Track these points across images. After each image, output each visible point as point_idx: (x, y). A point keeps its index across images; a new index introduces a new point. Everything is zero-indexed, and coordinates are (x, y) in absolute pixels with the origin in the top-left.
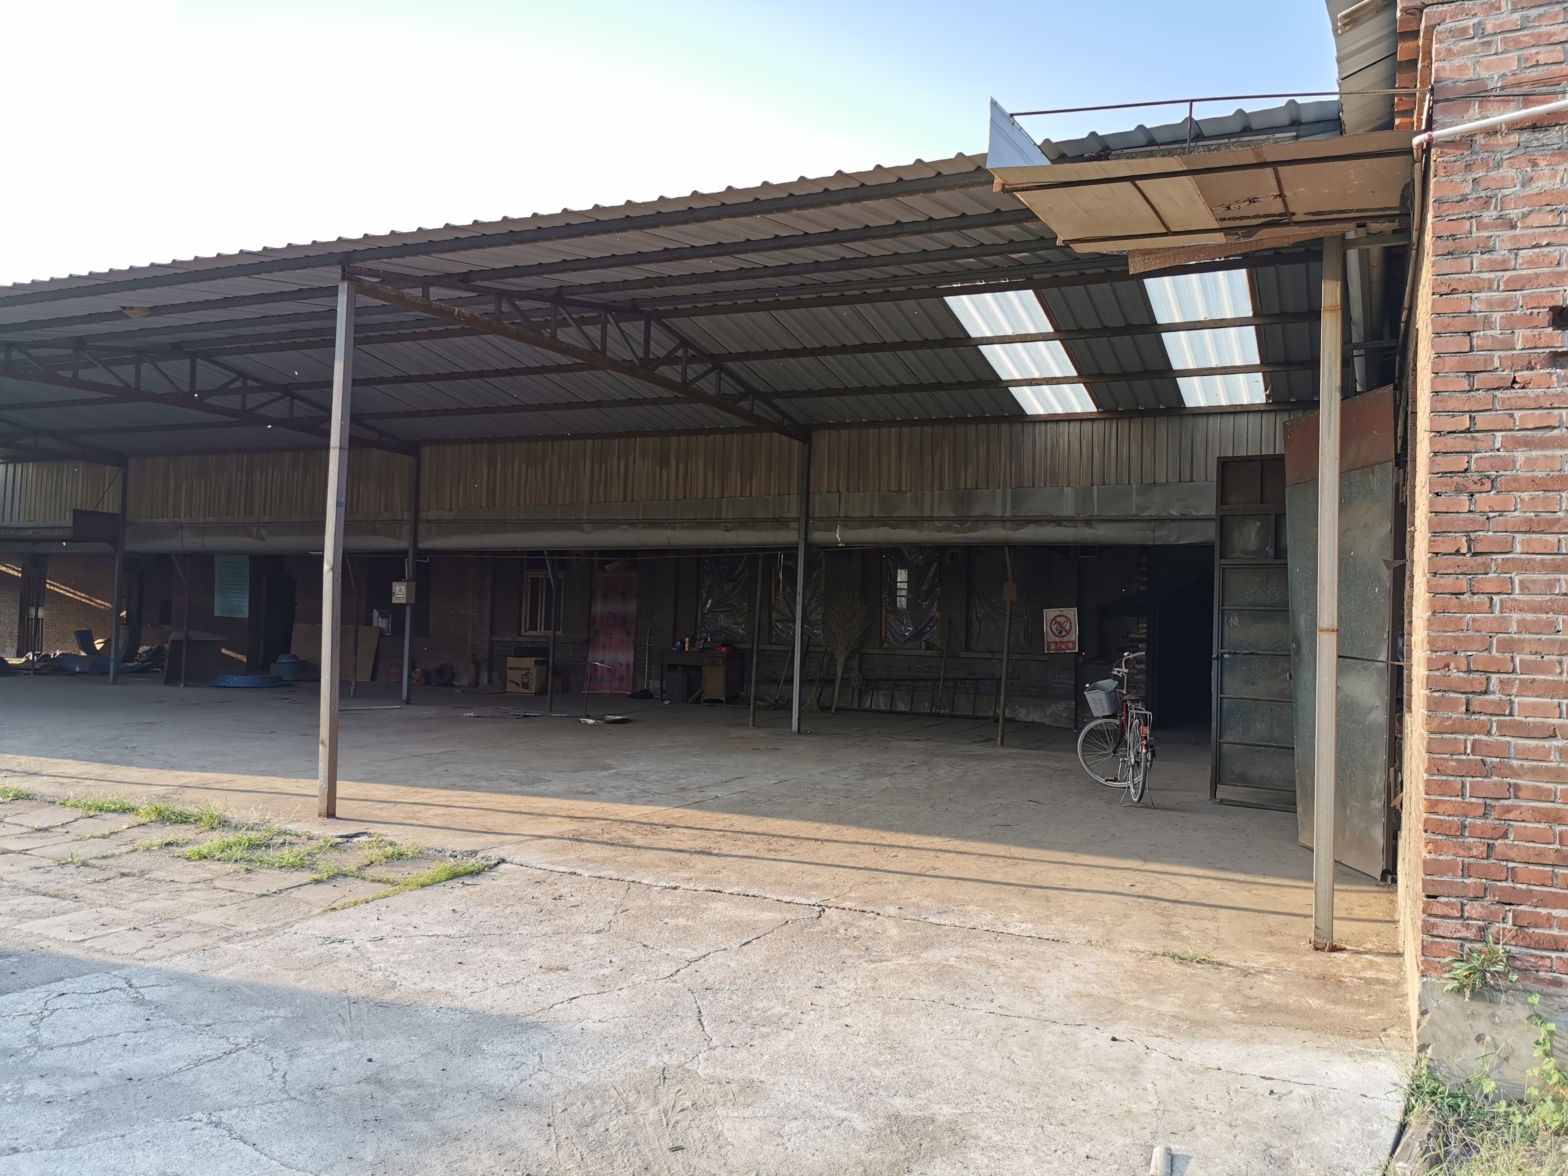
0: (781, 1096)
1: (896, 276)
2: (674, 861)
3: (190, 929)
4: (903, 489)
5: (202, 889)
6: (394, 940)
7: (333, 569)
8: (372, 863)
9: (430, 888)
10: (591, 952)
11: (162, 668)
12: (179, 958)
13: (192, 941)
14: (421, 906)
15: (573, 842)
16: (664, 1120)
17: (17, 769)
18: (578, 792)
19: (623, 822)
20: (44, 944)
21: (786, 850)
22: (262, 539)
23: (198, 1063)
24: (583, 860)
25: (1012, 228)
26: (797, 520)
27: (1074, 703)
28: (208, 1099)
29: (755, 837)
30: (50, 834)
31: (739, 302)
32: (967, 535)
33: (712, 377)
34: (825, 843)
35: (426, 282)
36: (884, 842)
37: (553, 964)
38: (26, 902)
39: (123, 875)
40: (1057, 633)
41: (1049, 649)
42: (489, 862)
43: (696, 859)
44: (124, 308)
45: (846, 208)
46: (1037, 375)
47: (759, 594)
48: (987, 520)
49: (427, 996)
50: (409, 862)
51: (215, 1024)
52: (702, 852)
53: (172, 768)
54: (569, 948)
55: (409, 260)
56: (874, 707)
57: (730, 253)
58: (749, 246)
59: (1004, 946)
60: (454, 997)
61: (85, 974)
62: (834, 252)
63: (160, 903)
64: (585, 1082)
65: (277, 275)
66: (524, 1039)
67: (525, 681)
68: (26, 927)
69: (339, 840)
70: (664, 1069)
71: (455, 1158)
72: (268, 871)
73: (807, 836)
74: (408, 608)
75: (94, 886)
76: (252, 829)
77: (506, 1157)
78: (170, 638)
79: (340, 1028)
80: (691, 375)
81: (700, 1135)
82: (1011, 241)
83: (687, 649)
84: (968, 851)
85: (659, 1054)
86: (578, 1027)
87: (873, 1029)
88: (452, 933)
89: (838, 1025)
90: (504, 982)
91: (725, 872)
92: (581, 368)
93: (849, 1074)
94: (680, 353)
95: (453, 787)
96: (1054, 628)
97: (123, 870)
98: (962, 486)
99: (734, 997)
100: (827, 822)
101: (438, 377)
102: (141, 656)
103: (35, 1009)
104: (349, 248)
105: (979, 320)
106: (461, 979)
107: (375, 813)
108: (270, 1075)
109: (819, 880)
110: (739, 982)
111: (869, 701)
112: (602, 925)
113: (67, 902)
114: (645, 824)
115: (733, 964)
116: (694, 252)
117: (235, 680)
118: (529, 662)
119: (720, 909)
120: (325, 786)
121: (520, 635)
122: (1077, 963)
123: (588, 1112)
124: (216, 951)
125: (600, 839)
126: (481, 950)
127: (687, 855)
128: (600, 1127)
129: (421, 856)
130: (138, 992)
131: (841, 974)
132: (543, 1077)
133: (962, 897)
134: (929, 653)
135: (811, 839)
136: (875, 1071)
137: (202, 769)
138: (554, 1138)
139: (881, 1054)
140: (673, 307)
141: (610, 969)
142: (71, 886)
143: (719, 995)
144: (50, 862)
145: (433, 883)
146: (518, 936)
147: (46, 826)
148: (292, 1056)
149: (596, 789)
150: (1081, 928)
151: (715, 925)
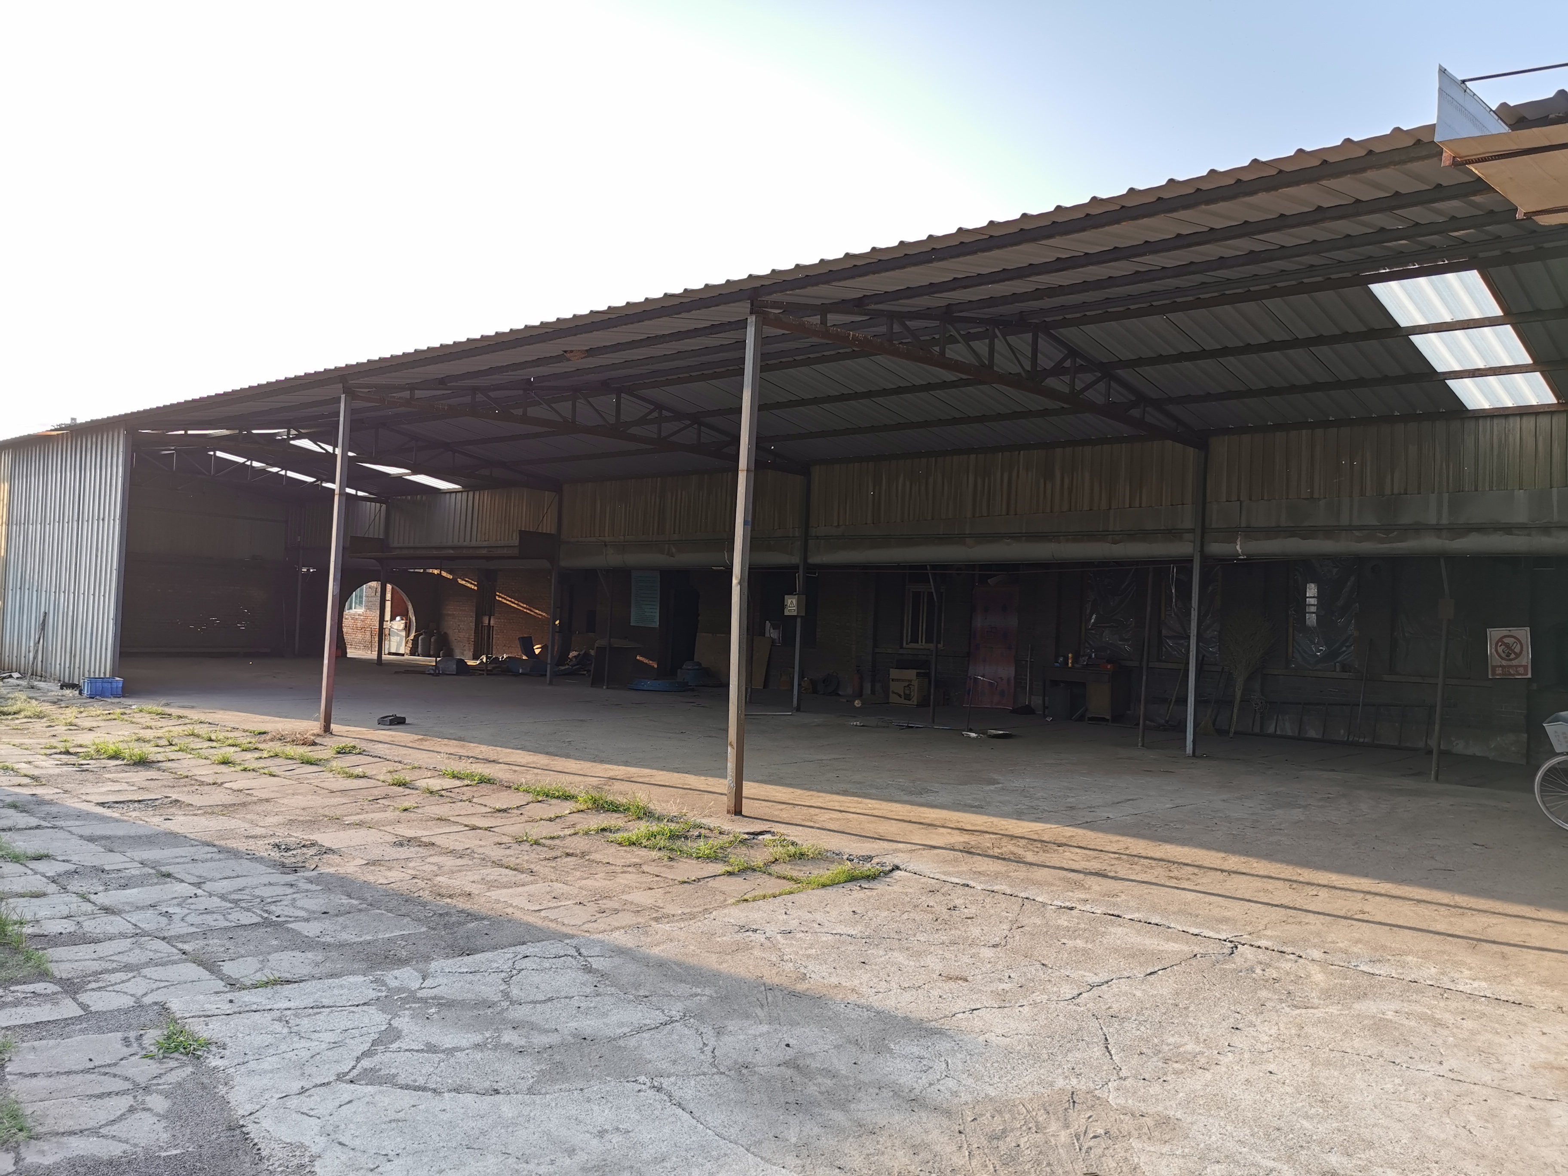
0: (1201, 1137)
1: (1312, 266)
2: (1068, 881)
3: (625, 907)
4: (1316, 495)
5: (633, 873)
6: (802, 935)
7: (740, 583)
8: (776, 860)
9: (830, 888)
10: (989, 966)
11: (589, 671)
12: (618, 933)
13: (626, 919)
14: (823, 905)
15: (964, 854)
16: (1076, 1144)
17: (480, 757)
18: (965, 805)
19: (1012, 837)
20: (509, 910)
21: (1189, 879)
22: (672, 556)
23: (640, 1030)
24: (975, 872)
25: (1455, 203)
26: (1192, 531)
27: (1525, 735)
28: (650, 1065)
29: (1153, 863)
30: (509, 815)
31: (1132, 307)
32: (1395, 545)
33: (1101, 385)
34: (1233, 876)
35: (824, 309)
36: (1301, 879)
37: (953, 973)
38: (494, 873)
39: (568, 855)
40: (1503, 655)
41: (1494, 673)
42: (884, 868)
43: (1091, 881)
44: (565, 352)
45: (1261, 198)
46: (1481, 365)
47: (1149, 609)
48: (1418, 529)
49: (835, 991)
50: (810, 863)
51: (651, 996)
52: (1097, 874)
53: (602, 762)
54: (966, 959)
55: (811, 291)
56: (1278, 733)
57: (1127, 258)
58: (1148, 247)
59: (1453, 1005)
60: (860, 995)
61: (543, 940)
62: (1243, 245)
63: (598, 882)
64: (993, 1094)
65: (695, 314)
66: (930, 1044)
67: (907, 692)
68: (494, 894)
69: (746, 836)
70: (1073, 1093)
71: (872, 1151)
72: (687, 860)
73: (1212, 866)
74: (799, 620)
75: (546, 862)
76: (672, 821)
77: (920, 1157)
78: (596, 645)
79: (759, 1011)
80: (1079, 386)
81: (1115, 1165)
82: (1453, 218)
83: (1070, 665)
84: (1403, 895)
85: (1066, 1077)
86: (981, 1039)
87: (1301, 1079)
88: (854, 933)
89: (1260, 1071)
90: (907, 986)
91: (1123, 897)
92: (967, 383)
93: (1276, 1123)
94: (1068, 364)
95: (845, 793)
96: (1500, 650)
97: (568, 851)
98: (1388, 491)
99: (1142, 1029)
100: (1234, 853)
101: (830, 399)
102: (571, 660)
103: (505, 967)
104: (757, 284)
105: (1411, 307)
106: (865, 978)
107: (776, 813)
108: (701, 1049)
109: (1229, 914)
110: (1147, 1013)
111: (1273, 725)
112: (998, 939)
113: (525, 875)
114: (1035, 840)
115: (1138, 994)
116: (1088, 259)
117: (649, 683)
118: (911, 674)
119: (1118, 934)
120: (733, 785)
121: (902, 647)
122: (1544, 1031)
123: (997, 1125)
124: (648, 929)
125: (991, 852)
126: (881, 953)
127: (1081, 876)
128: (1011, 1140)
129: (821, 857)
130: (586, 961)
131: (1261, 1017)
132: (951, 1083)
133: (1398, 946)
134: (1345, 675)
135: (1216, 869)
136: (1306, 1124)
137: (626, 764)
138: (966, 1146)
139: (1311, 1106)
140: (1061, 317)
141: (1010, 985)
142: (527, 861)
143: (1126, 1024)
144: (509, 840)
145: (833, 884)
146: (916, 942)
147: (505, 807)
148: (719, 1032)
149: (983, 803)
150: (1548, 992)
151: (1116, 950)
